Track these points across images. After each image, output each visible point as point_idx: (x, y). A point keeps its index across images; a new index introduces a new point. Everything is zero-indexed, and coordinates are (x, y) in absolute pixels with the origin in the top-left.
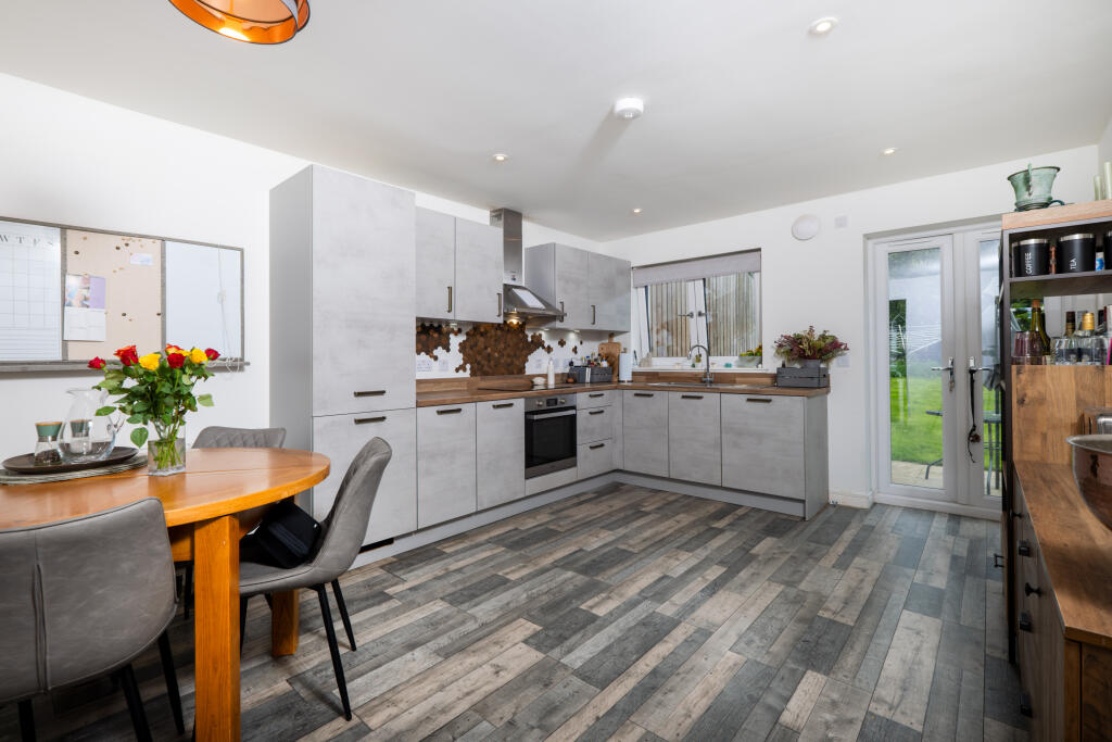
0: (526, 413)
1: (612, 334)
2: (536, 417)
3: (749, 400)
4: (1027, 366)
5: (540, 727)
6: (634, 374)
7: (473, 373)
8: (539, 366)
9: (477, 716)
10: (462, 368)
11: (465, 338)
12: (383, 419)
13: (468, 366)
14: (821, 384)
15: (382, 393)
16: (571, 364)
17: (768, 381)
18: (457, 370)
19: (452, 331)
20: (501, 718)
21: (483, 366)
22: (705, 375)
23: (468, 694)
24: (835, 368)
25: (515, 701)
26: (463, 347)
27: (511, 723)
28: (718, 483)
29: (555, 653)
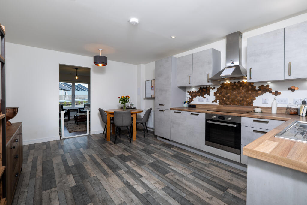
0: (207, 120)
7: (220, 103)
10: (215, 101)
11: (216, 90)
12: (164, 111)
13: (218, 101)
15: (164, 105)
18: (213, 102)
19: (212, 88)
21: (225, 101)
26: (215, 94)
29: (117, 157)
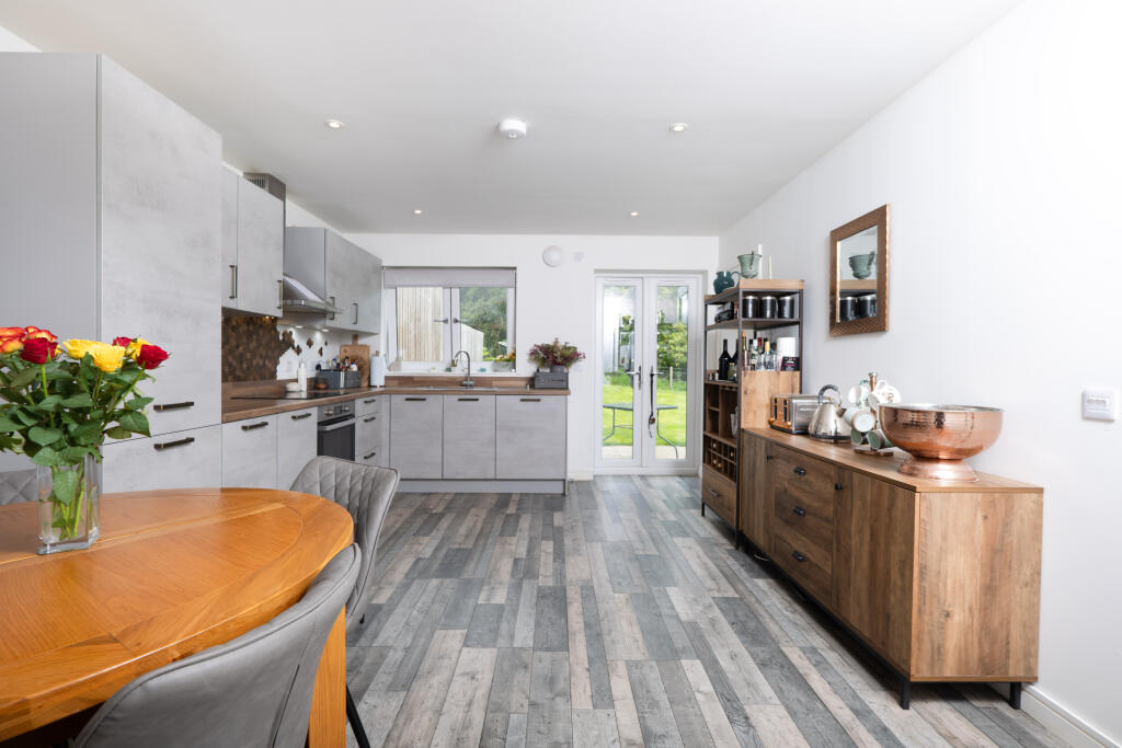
0: (319, 424)
1: (356, 336)
2: (329, 428)
3: (522, 400)
4: (749, 372)
5: (557, 695)
6: (387, 378)
8: (289, 370)
9: (500, 716)
12: (190, 440)
14: (562, 387)
15: (189, 404)
16: (318, 367)
17: (523, 383)
20: (522, 706)
21: (234, 370)
22: (466, 379)
23: (470, 704)
24: (575, 373)
25: (515, 689)
27: (533, 704)
28: (491, 476)
29: (502, 642)
